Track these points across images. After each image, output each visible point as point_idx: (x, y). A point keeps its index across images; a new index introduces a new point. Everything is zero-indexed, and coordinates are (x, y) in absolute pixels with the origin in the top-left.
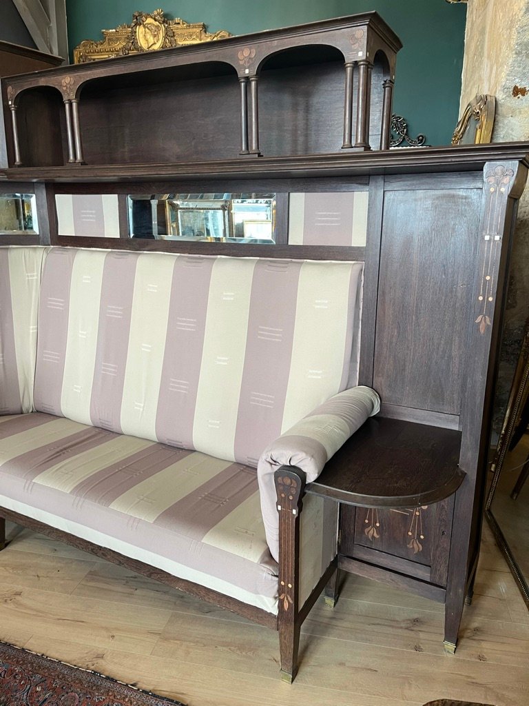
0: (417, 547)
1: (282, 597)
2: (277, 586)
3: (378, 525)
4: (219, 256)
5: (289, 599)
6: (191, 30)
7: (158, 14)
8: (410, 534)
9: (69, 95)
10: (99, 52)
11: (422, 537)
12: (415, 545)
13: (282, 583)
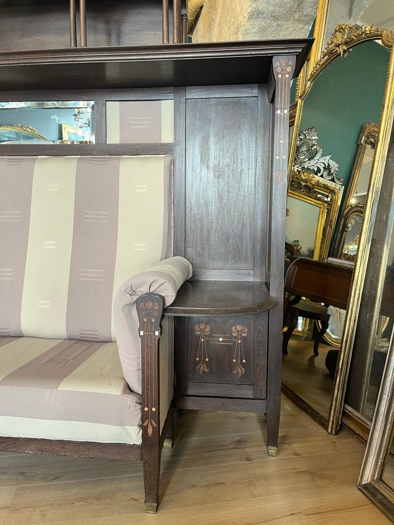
0: (240, 371)
1: (145, 424)
2: (140, 414)
3: (207, 360)
4: (39, 157)
5: (153, 423)
8: (234, 361)
11: (244, 361)
12: (239, 370)
13: (146, 409)
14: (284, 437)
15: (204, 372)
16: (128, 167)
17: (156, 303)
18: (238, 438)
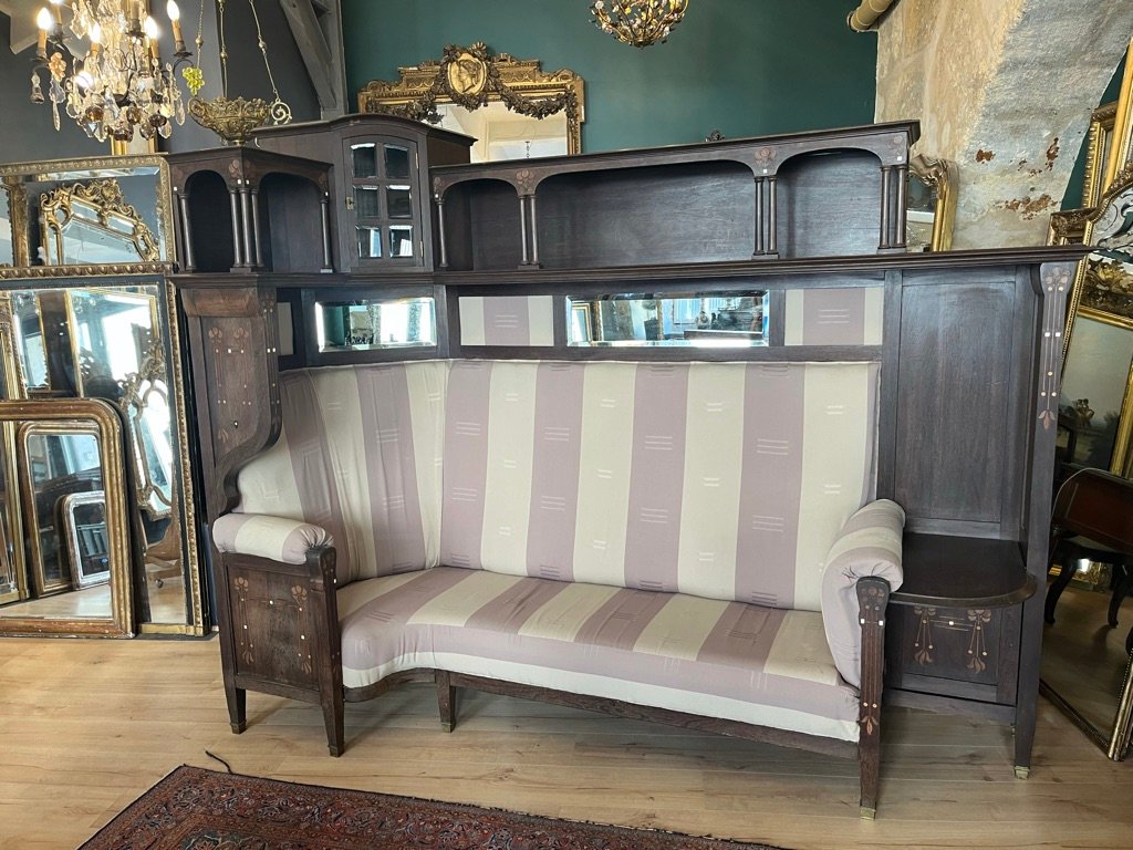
0: (980, 666)
1: (864, 721)
2: (858, 710)
3: (931, 647)
4: (693, 363)
5: (874, 721)
6: (521, 69)
7: (479, 49)
8: (970, 652)
9: (526, 190)
10: (395, 96)
11: (985, 654)
12: (977, 664)
13: (866, 704)
14: (1040, 758)
15: (925, 662)
16: (816, 379)
17: (881, 591)
18: (972, 752)
